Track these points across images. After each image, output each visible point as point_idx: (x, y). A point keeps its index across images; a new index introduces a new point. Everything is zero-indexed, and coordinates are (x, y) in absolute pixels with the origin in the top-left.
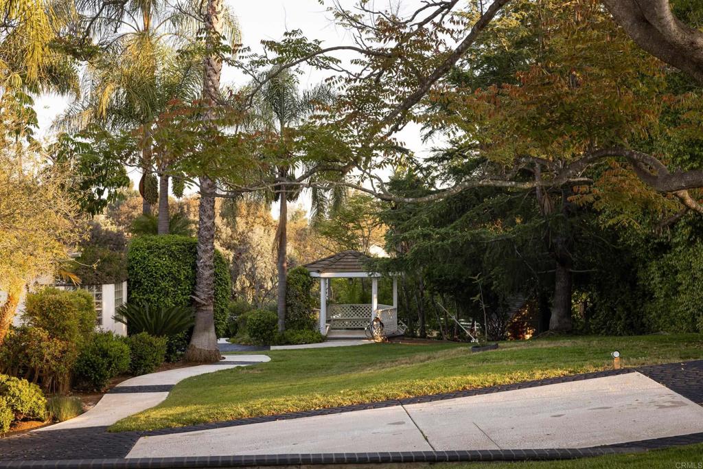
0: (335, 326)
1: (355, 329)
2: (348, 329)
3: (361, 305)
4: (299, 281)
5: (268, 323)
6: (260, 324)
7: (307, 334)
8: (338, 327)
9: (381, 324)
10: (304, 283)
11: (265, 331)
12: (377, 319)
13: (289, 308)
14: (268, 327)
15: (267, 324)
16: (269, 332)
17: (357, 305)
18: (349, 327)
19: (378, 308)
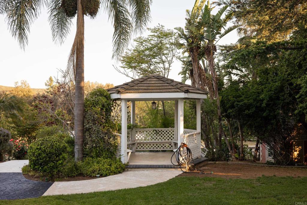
0: (138, 149)
1: (157, 151)
2: (151, 151)
3: (163, 129)
4: (97, 104)
5: (50, 153)
6: (40, 154)
7: (104, 163)
8: (142, 149)
9: (188, 149)
10: (103, 106)
11: (46, 163)
12: (184, 145)
13: (87, 134)
14: (50, 158)
15: (50, 155)
16: (52, 164)
17: (160, 129)
18: (152, 149)
19: (185, 133)
